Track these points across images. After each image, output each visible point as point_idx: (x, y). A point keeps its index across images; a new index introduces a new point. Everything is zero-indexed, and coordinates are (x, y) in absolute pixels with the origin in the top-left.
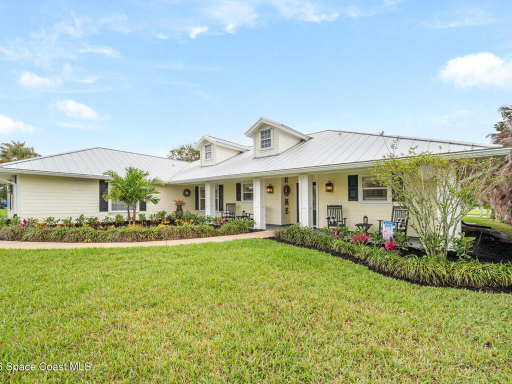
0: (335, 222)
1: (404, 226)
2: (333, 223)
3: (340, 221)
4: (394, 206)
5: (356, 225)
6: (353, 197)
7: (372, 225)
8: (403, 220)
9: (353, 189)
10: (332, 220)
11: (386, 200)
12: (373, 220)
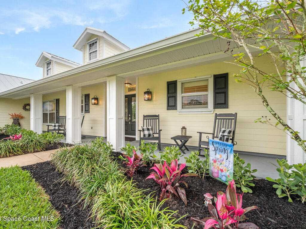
0: (149, 135)
1: (231, 139)
2: (147, 136)
3: (156, 133)
4: (216, 114)
5: (172, 138)
6: (171, 106)
7: (191, 137)
8: (230, 132)
9: (173, 97)
10: (146, 133)
11: (207, 107)
12: (192, 132)
